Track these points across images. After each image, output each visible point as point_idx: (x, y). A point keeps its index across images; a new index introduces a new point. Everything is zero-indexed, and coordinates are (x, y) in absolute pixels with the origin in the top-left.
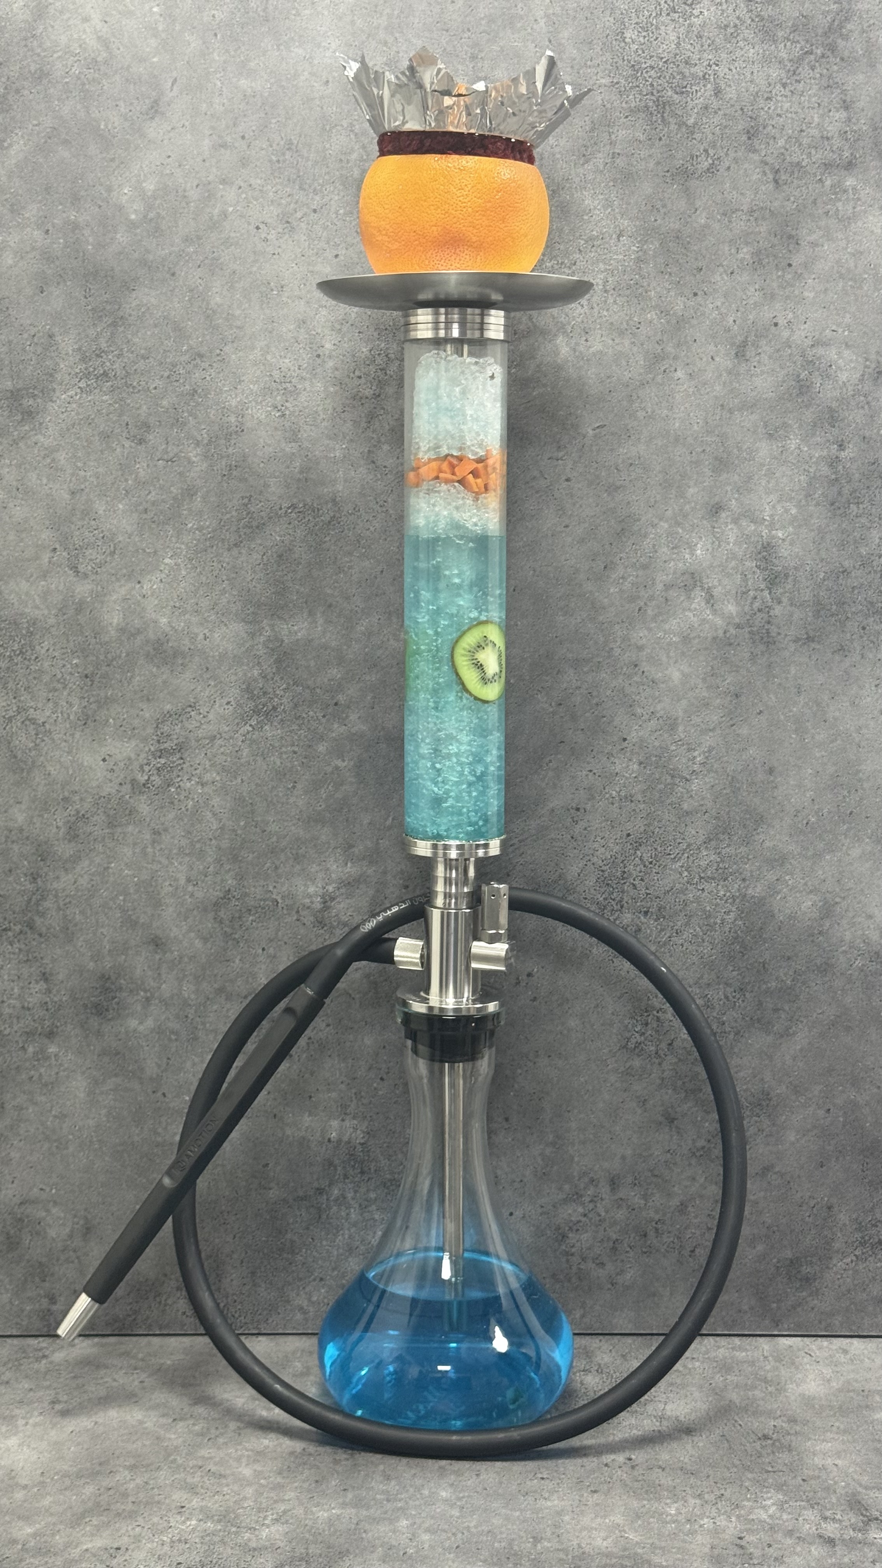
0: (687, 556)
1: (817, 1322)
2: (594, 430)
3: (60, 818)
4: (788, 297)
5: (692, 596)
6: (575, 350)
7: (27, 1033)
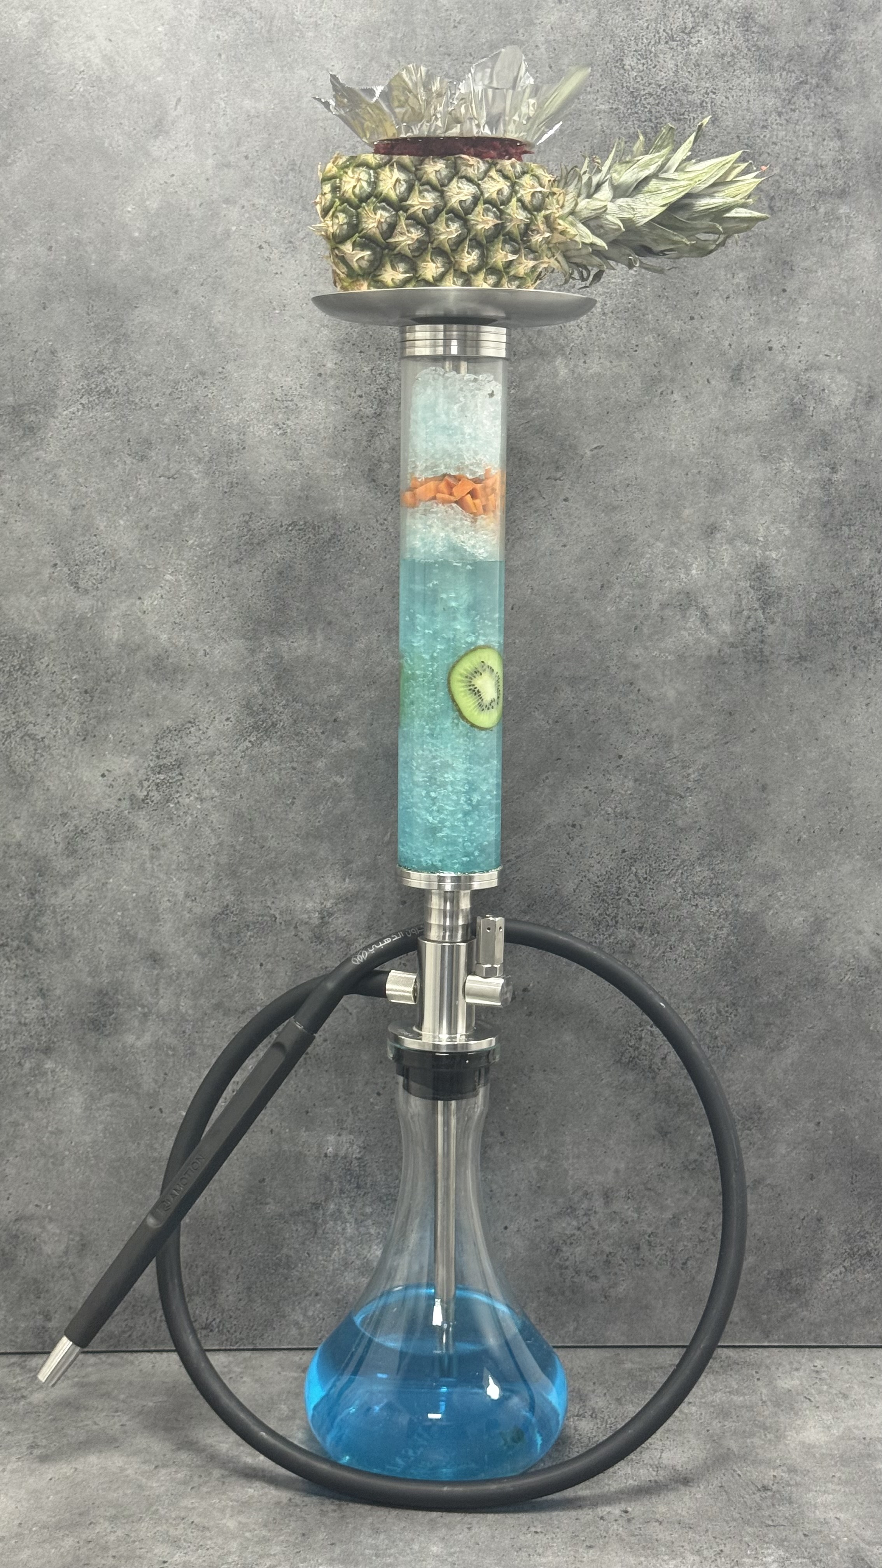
0: (682, 576)
1: (806, 1333)
2: (592, 450)
3: (58, 834)
4: (782, 322)
5: (688, 615)
6: (573, 372)
7: (23, 1048)
